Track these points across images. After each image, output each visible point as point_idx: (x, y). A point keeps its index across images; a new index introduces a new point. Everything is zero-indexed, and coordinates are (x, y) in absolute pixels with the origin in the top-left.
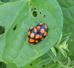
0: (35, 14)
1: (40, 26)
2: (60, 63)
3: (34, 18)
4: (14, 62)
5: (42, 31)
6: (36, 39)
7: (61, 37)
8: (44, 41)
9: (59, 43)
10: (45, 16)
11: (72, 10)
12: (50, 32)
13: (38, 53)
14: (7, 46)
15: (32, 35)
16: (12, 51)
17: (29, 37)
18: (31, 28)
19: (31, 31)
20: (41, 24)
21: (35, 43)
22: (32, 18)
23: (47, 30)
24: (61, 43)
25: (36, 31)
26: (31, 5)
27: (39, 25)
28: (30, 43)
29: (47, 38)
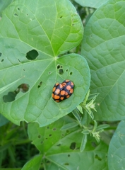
0: (61, 72)
1: (67, 83)
2: (85, 127)
3: (60, 75)
4: (37, 121)
5: (69, 88)
6: (62, 96)
7: (87, 97)
8: (70, 99)
9: (85, 102)
10: (71, 73)
11: (99, 73)
12: (77, 90)
13: (62, 112)
14: (30, 104)
15: (58, 91)
16: (36, 109)
17: (54, 93)
18: (57, 84)
19: (57, 87)
20: (67, 81)
21: (60, 100)
22: (58, 76)
23: (73, 88)
24: (88, 102)
25: (61, 86)
26: (58, 63)
27: (65, 82)
28: (55, 100)
29: (73, 96)
